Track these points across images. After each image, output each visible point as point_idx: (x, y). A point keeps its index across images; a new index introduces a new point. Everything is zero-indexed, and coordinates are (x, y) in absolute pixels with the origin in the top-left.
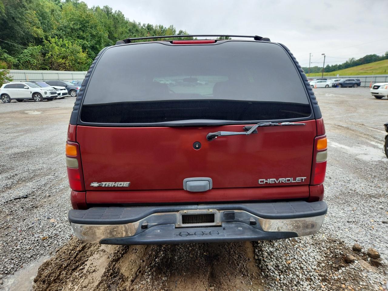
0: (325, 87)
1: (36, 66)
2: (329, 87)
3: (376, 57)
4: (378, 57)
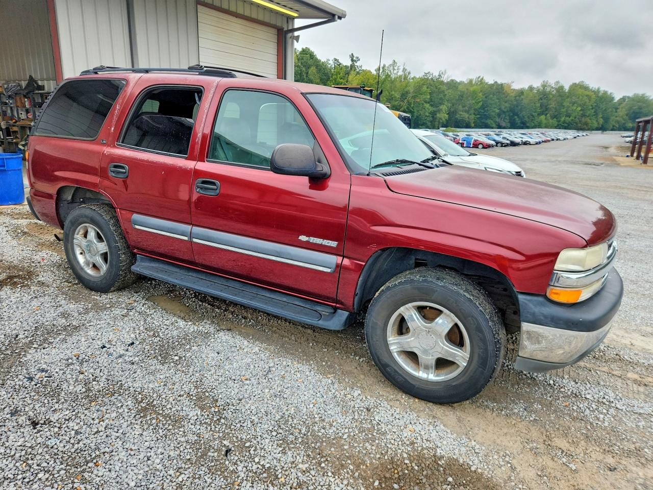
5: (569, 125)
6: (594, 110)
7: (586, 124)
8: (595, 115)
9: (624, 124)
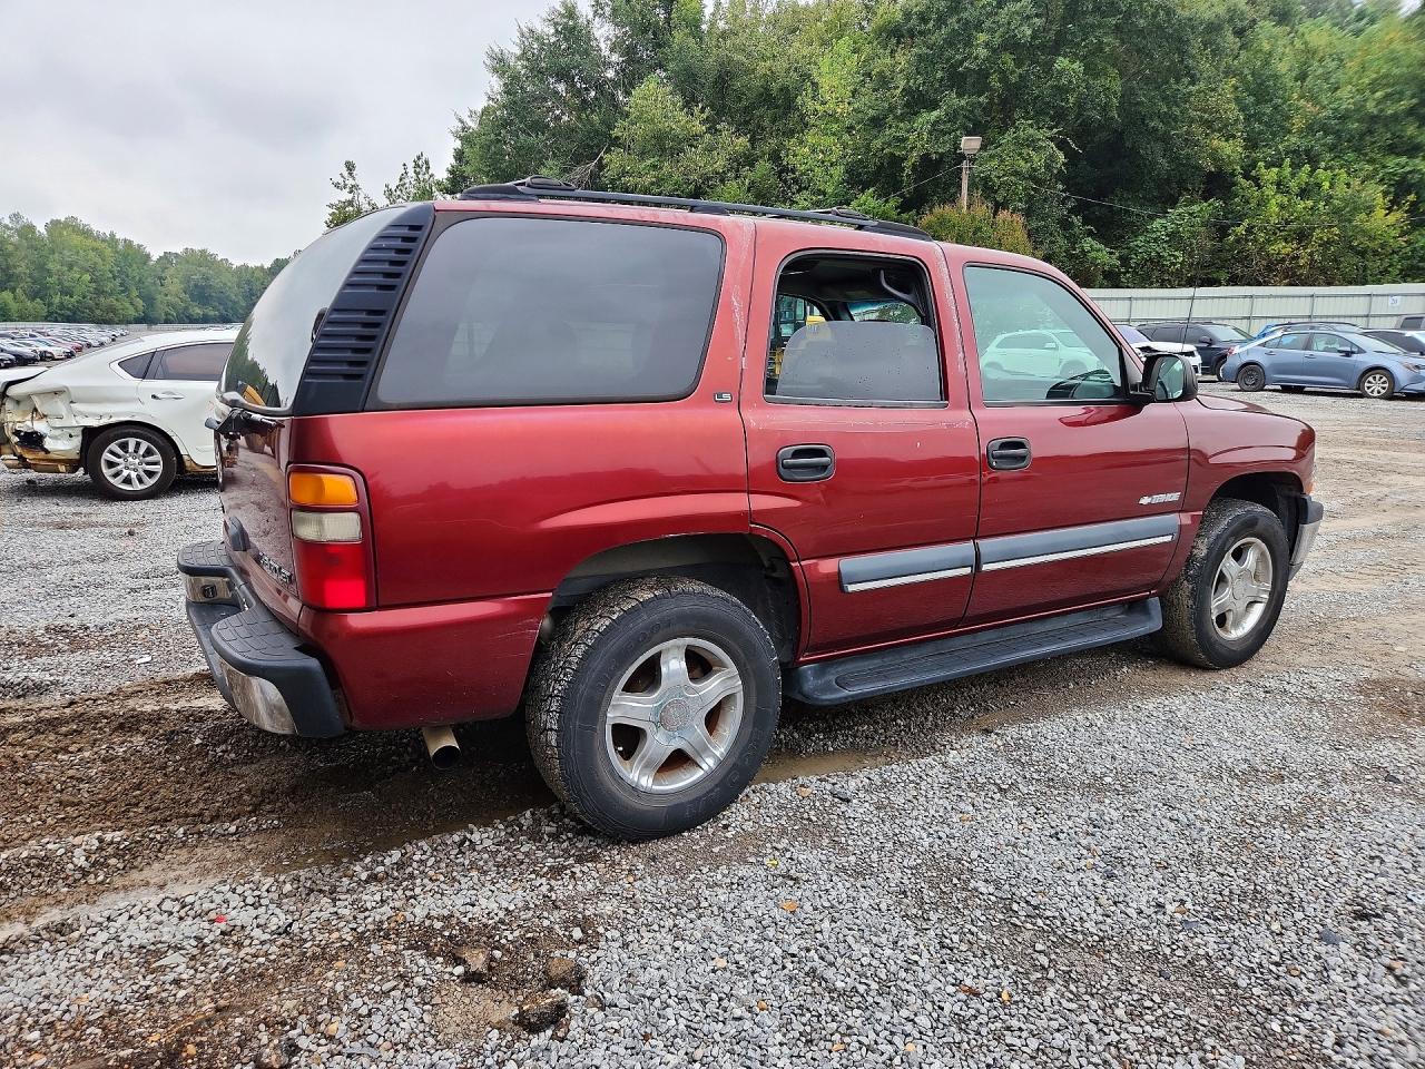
1: (1178, 273)
5: (74, 313)
6: (118, 281)
7: (113, 310)
8: (123, 292)
9: (186, 308)
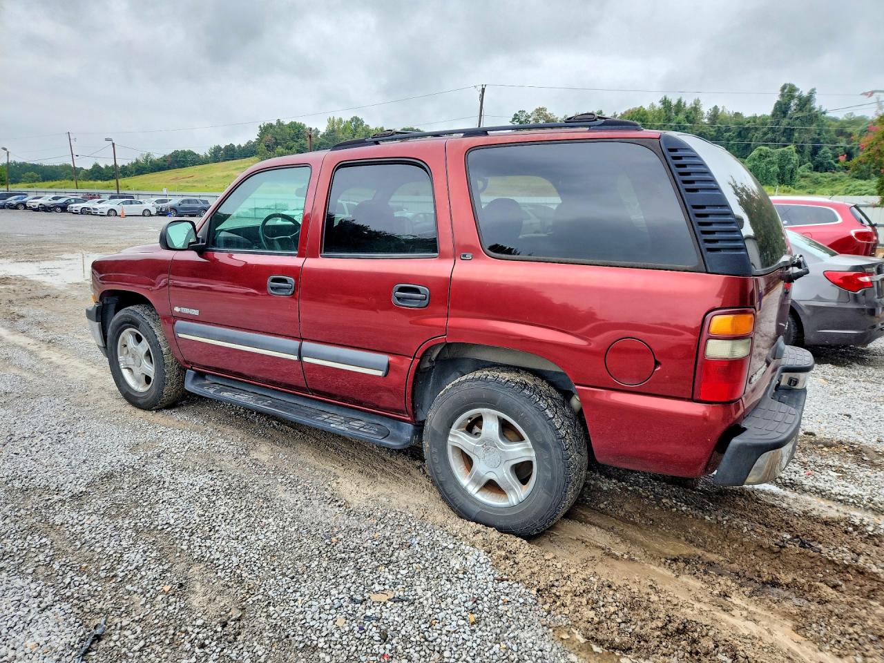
0: (144, 215)
2: (151, 215)
3: (194, 156)
4: (198, 156)
